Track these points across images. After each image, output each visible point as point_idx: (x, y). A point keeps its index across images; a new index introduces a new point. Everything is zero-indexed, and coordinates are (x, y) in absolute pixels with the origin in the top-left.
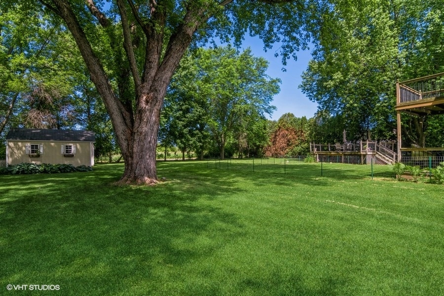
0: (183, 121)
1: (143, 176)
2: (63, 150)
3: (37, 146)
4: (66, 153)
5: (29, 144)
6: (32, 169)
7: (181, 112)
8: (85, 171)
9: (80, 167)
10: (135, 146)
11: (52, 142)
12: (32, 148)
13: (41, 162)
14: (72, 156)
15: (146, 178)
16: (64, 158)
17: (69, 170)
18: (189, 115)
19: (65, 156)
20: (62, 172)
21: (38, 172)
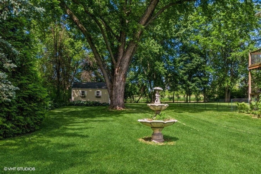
0: (184, 70)
1: (116, 106)
2: (95, 94)
3: (84, 91)
4: (97, 95)
5: (80, 91)
6: (82, 103)
7: (183, 63)
8: (106, 106)
9: (104, 103)
10: (113, 92)
11: (91, 89)
12: (82, 93)
13: (86, 100)
14: (100, 97)
15: (118, 107)
16: (96, 98)
17: (97, 105)
18: (189, 65)
19: (97, 97)
20: (94, 106)
21: (84, 105)
